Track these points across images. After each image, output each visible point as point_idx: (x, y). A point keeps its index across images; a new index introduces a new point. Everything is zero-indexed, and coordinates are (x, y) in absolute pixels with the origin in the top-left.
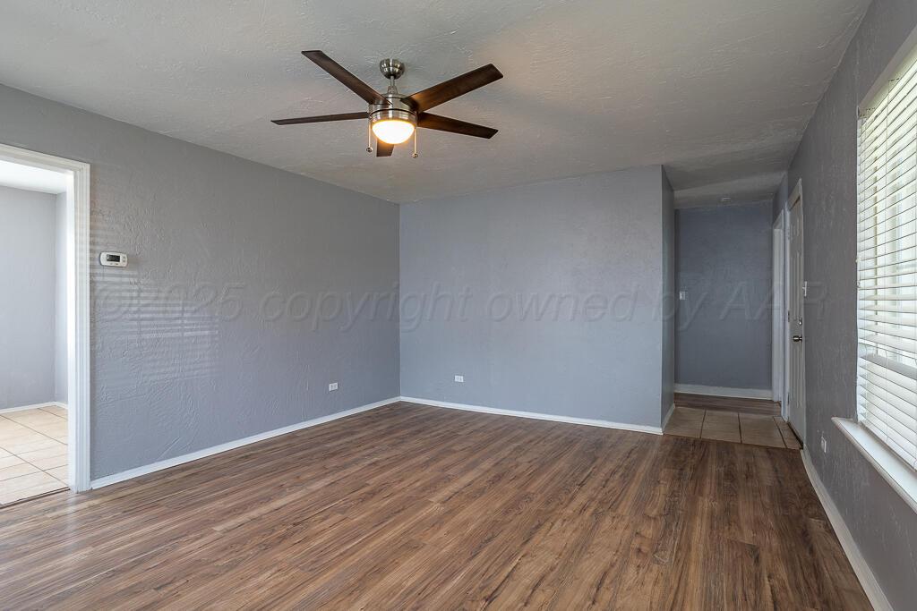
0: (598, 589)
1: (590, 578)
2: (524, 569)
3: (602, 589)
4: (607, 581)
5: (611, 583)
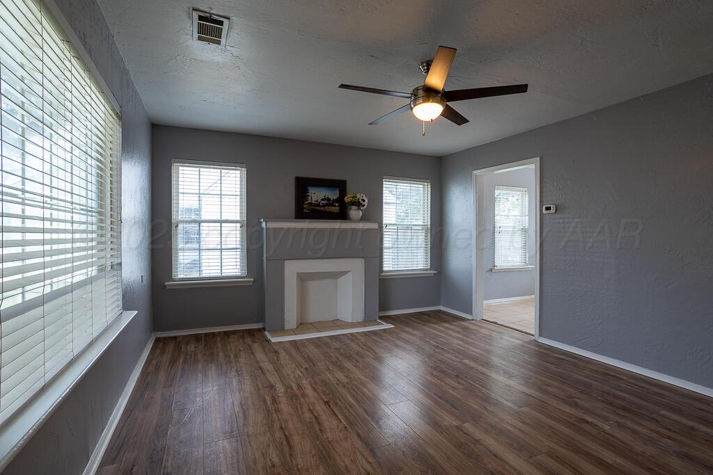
0: (285, 435)
1: (296, 439)
2: (334, 423)
3: (284, 437)
4: (285, 442)
5: (282, 443)
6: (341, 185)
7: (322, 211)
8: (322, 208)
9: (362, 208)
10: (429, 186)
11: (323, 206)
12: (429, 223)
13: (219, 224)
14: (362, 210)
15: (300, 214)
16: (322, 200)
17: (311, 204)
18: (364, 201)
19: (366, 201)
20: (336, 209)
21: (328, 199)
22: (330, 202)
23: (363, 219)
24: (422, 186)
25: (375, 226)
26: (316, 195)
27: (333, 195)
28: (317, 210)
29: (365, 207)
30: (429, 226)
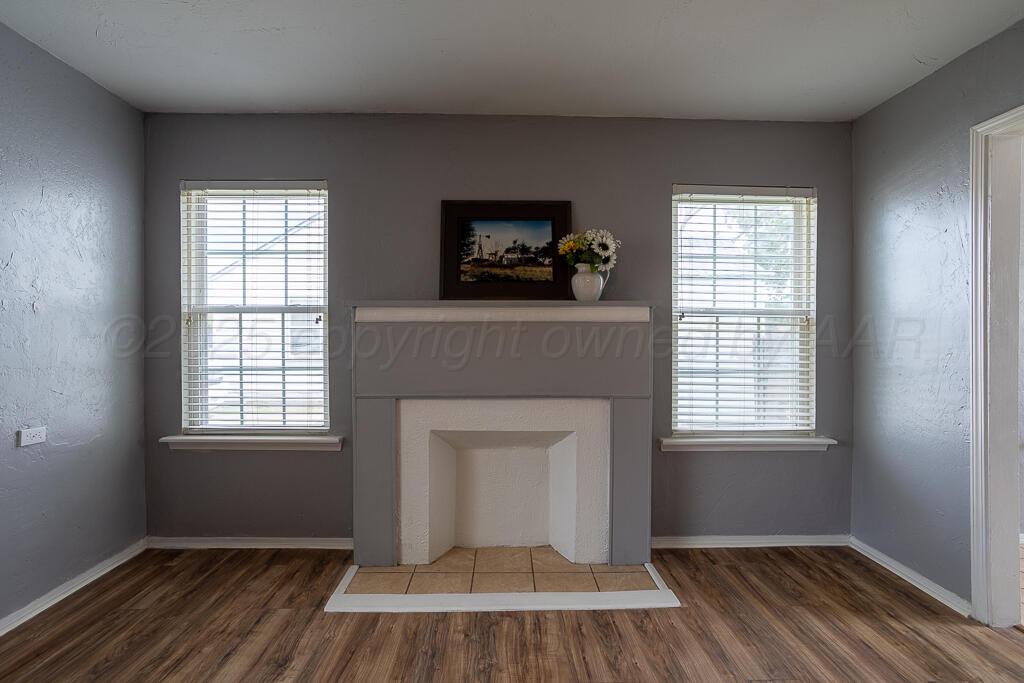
6: (559, 215)
7: (507, 279)
8: (508, 272)
9: (602, 268)
10: (814, 207)
11: (512, 265)
12: (813, 307)
13: (280, 315)
14: (604, 274)
15: (453, 288)
16: (508, 251)
17: (479, 262)
18: (605, 247)
19: (612, 247)
20: (544, 272)
21: (524, 249)
22: (528, 257)
23: (607, 297)
24: (790, 207)
25: (641, 314)
26: (493, 240)
27: (536, 237)
28: (496, 277)
29: (611, 265)
30: (813, 315)
